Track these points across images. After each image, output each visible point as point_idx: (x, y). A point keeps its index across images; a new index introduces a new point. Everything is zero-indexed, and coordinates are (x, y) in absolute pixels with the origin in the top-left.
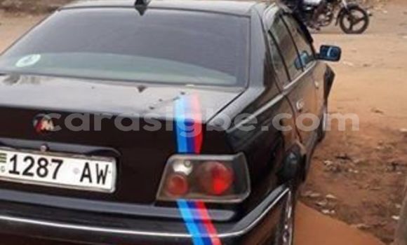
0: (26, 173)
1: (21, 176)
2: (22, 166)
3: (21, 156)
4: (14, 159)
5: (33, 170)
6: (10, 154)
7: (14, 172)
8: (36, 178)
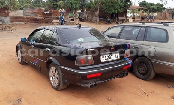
0: (108, 59)
1: (107, 60)
2: (107, 58)
3: (106, 56)
4: (105, 57)
5: (109, 58)
6: (105, 56)
7: (106, 59)
8: (109, 59)
